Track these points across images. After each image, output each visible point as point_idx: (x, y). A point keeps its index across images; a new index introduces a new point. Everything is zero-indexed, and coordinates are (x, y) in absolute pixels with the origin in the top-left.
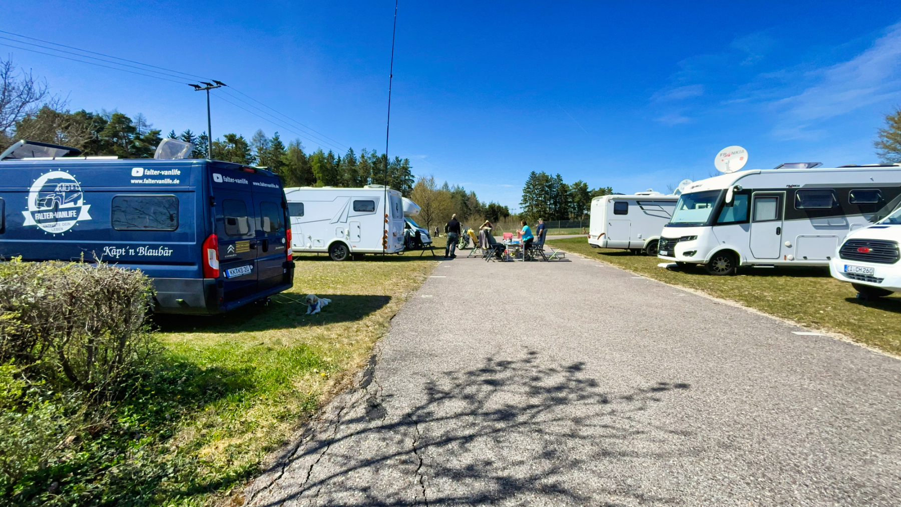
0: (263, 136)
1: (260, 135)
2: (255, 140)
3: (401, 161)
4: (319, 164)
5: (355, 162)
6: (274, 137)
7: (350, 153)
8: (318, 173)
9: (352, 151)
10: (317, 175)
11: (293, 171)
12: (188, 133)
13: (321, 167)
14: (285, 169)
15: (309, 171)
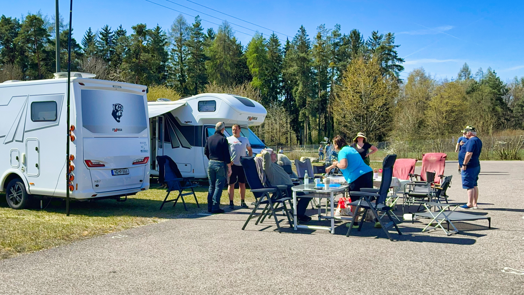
0: (184, 24)
1: (181, 22)
2: (174, 30)
3: (380, 38)
4: (255, 55)
5: (308, 47)
6: (195, 23)
7: (300, 33)
8: (254, 67)
9: (303, 30)
10: (253, 70)
11: (218, 67)
12: (106, 30)
13: (258, 58)
14: (208, 65)
15: (242, 65)
